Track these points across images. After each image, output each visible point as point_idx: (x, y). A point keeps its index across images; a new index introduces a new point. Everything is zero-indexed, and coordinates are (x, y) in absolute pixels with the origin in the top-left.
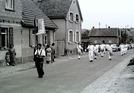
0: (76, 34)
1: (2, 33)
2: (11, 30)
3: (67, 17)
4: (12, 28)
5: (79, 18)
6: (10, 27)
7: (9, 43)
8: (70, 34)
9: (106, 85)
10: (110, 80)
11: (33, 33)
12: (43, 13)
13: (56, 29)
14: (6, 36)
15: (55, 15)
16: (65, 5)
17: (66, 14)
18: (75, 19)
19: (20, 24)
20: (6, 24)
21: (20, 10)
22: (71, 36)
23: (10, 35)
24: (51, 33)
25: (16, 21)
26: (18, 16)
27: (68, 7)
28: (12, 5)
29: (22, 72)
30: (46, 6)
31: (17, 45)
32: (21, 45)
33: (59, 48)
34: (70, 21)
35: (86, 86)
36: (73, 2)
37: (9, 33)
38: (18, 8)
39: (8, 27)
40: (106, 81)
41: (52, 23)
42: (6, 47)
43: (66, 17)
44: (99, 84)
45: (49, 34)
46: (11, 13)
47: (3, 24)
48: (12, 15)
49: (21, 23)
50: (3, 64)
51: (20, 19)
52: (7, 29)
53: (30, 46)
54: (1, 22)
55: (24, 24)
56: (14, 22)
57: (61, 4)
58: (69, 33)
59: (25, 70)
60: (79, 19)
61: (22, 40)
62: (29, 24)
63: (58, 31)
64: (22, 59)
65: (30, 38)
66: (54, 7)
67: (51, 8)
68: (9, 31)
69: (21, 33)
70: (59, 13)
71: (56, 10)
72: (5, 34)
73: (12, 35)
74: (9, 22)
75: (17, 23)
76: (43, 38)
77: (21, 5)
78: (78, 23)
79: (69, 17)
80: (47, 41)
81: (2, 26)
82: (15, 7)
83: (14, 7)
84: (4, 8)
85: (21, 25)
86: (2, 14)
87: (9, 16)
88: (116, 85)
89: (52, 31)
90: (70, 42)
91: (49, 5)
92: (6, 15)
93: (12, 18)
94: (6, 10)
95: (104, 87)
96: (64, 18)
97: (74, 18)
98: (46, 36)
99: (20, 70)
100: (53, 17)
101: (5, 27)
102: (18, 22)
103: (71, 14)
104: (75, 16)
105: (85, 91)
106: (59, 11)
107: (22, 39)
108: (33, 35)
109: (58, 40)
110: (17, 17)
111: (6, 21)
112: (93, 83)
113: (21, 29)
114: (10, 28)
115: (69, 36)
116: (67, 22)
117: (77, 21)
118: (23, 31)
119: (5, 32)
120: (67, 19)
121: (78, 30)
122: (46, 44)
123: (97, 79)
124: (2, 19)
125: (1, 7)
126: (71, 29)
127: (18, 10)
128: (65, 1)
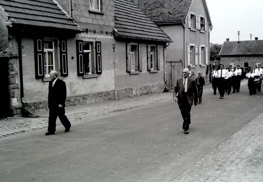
0: (200, 51)
1: (85, 51)
2: (99, 45)
3: (186, 22)
4: (100, 43)
5: (206, 22)
6: (97, 40)
7: (95, 68)
8: (191, 51)
11: (132, 51)
12: (146, 16)
13: (168, 42)
14: (90, 55)
15: (165, 19)
16: (182, 1)
17: (184, 16)
18: (200, 24)
19: (111, 35)
20: (91, 36)
21: (111, 12)
22: (193, 54)
23: (97, 54)
24: (160, 49)
25: (106, 30)
26: (108, 22)
27: (187, 5)
28: (98, 4)
29: (120, 112)
30: (149, 5)
31: (108, 69)
32: (114, 70)
33: (174, 75)
34: (190, 28)
35: (233, 133)
37: (95, 50)
38: (107, 9)
39: (94, 41)
41: (161, 32)
42: (90, 73)
43: (184, 22)
44: (253, 130)
45: (157, 51)
46: (98, 17)
47: (86, 35)
48: (98, 20)
49: (114, 33)
50: (88, 101)
51: (112, 27)
52: (92, 43)
53: (127, 72)
54: (84, 32)
55: (117, 36)
56: (102, 32)
58: (189, 49)
59: (124, 110)
60: (206, 26)
61: (116, 61)
62: (126, 34)
63: (170, 47)
64: (116, 93)
65: (127, 58)
66: (162, 5)
67: (158, 8)
69: (113, 50)
70: (171, 16)
71: (166, 11)
72: (88, 53)
73: (100, 53)
74: (95, 32)
75: (107, 33)
76: (148, 58)
77: (113, 4)
78: (204, 32)
79: (189, 23)
80: (153, 63)
81: (84, 40)
82: (104, 7)
83: (101, 7)
84: (88, 10)
85: (112, 37)
86: (85, 19)
87: (95, 22)
89: (162, 47)
90: (191, 65)
91: (154, 3)
92: (90, 21)
93: (100, 25)
94: (90, 12)
96: (181, 24)
97: (197, 23)
98: (152, 55)
99: (115, 110)
100: (162, 22)
101: (89, 41)
102: (109, 32)
103: (192, 16)
104: (199, 19)
105: (233, 139)
106: (171, 12)
107: (114, 60)
108: (131, 54)
109: (171, 62)
110: (107, 24)
111: (91, 31)
113: (113, 43)
114: (96, 42)
115: (189, 55)
116: (187, 30)
117: (202, 28)
118: (116, 47)
119: (89, 50)
120: (185, 26)
121: (204, 44)
122: (152, 69)
123: (248, 123)
124: (85, 27)
125: (83, 8)
126: (192, 43)
127: (108, 12)
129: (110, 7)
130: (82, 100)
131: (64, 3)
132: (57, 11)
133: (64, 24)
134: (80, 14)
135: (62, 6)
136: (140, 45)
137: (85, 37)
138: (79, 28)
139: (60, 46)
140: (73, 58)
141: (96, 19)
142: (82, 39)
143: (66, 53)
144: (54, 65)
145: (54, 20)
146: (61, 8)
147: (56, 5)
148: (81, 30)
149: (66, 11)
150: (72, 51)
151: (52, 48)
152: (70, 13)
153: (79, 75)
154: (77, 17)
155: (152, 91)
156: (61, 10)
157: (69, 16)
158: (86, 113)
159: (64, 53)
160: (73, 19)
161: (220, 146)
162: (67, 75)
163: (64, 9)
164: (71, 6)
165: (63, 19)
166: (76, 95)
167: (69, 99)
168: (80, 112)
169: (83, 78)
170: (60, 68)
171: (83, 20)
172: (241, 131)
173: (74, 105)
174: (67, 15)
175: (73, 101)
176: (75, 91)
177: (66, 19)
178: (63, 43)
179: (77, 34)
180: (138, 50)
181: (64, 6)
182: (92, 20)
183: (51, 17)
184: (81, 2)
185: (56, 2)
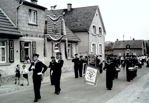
0: (99, 47)
1: (25, 47)
2: (34, 44)
4: (35, 42)
5: (102, 30)
6: (34, 41)
7: (32, 57)
8: (93, 47)
9: (128, 99)
10: (133, 94)
12: (66, 26)
13: (79, 42)
14: (29, 50)
15: (78, 28)
16: (88, 18)
17: (89, 27)
18: (98, 31)
19: (43, 38)
20: (29, 38)
21: (43, 24)
23: (33, 49)
24: (74, 45)
25: (39, 35)
26: (40, 30)
27: (91, 20)
28: (35, 19)
30: (69, 20)
34: (93, 34)
36: (96, 14)
37: (32, 46)
38: (40, 22)
39: (31, 41)
40: (128, 95)
41: (74, 36)
43: (89, 30)
44: (120, 98)
45: (72, 47)
46: (34, 27)
48: (34, 29)
49: (44, 36)
51: (43, 33)
54: (25, 36)
56: (37, 36)
57: (84, 17)
58: (92, 45)
60: (102, 32)
63: (80, 44)
65: (53, 51)
66: (76, 20)
67: (74, 22)
68: (32, 45)
69: (43, 46)
70: (81, 27)
71: (78, 24)
72: (28, 48)
73: (35, 49)
74: (32, 36)
75: (40, 37)
78: (101, 36)
79: (91, 30)
80: (69, 54)
81: (25, 41)
82: (38, 21)
83: (36, 21)
84: (28, 23)
86: (26, 28)
87: (32, 30)
88: (139, 99)
91: (72, 19)
92: (29, 29)
93: (35, 32)
94: (29, 24)
95: (126, 101)
96: (87, 31)
97: (96, 31)
98: (69, 49)
100: (76, 30)
101: (29, 41)
102: (41, 36)
103: (94, 26)
104: (98, 28)
106: (82, 24)
109: (81, 53)
111: (30, 36)
112: (114, 97)
115: (92, 49)
116: (90, 35)
117: (100, 34)
119: (28, 46)
120: (89, 32)
121: (101, 42)
122: (69, 57)
124: (25, 33)
125: (24, 22)
126: (94, 42)
127: (41, 24)
128: (88, 14)
129: (42, 22)
131: (13, 19)
132: (8, 24)
133: (12, 31)
134: (22, 25)
135: (12, 21)
136: (61, 44)
137: (25, 39)
138: (21, 34)
139: (9, 44)
140: (17, 51)
141: (33, 28)
142: (24, 40)
143: (13, 48)
144: (5, 56)
145: (5, 29)
146: (11, 22)
147: (8, 20)
149: (14, 23)
150: (17, 47)
151: (4, 46)
152: (17, 25)
153: (21, 61)
154: (21, 27)
155: (69, 71)
156: (11, 23)
157: (15, 27)
159: (12, 48)
160: (18, 29)
162: (13, 62)
163: (13, 22)
164: (17, 21)
165: (12, 28)
169: (24, 63)
170: (9, 58)
171: (24, 29)
172: (113, 98)
177: (14, 28)
178: (11, 43)
179: (21, 38)
180: (60, 47)
181: (13, 20)
182: (30, 29)
183: (4, 27)
184: (23, 18)
185: (8, 18)
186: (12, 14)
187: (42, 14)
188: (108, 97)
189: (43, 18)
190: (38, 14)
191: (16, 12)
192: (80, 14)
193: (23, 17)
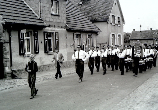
0: (118, 37)
1: (49, 38)
3: (109, 20)
4: (58, 33)
5: (121, 20)
7: (55, 48)
12: (85, 17)
13: (99, 32)
14: (52, 40)
15: (97, 18)
16: (106, 7)
17: (108, 16)
18: (117, 21)
19: (65, 28)
20: (52, 29)
21: (64, 15)
22: (114, 39)
23: (56, 40)
25: (61, 25)
26: (62, 21)
27: (110, 10)
28: (56, 10)
29: (71, 75)
30: (87, 10)
31: (63, 49)
32: (66, 49)
34: (112, 24)
35: (138, 87)
36: (114, 3)
37: (55, 37)
38: (62, 12)
41: (95, 26)
42: (52, 51)
44: (150, 84)
45: (92, 38)
46: (57, 17)
47: (49, 29)
48: (57, 19)
49: (66, 27)
50: (51, 68)
51: (65, 23)
52: (53, 33)
54: (48, 27)
55: (68, 29)
56: (59, 27)
57: (102, 6)
58: (111, 36)
59: (73, 73)
60: (121, 22)
61: (67, 44)
62: (74, 28)
63: (100, 35)
64: (68, 63)
65: (74, 42)
66: (94, 10)
67: (92, 11)
69: (65, 37)
70: (100, 16)
71: (97, 13)
72: (51, 39)
73: (58, 39)
74: (55, 27)
75: (62, 27)
76: (87, 42)
77: (65, 9)
78: (120, 26)
79: (111, 20)
80: (90, 44)
81: (49, 31)
82: (60, 11)
83: (58, 11)
84: (50, 14)
85: (65, 30)
86: (48, 19)
87: (55, 21)
89: (95, 35)
91: (90, 8)
92: (51, 20)
93: (57, 22)
94: (52, 15)
96: (106, 21)
97: (115, 20)
98: (89, 40)
99: (67, 73)
100: (95, 20)
101: (51, 32)
102: (63, 26)
103: (113, 16)
104: (117, 18)
105: (138, 90)
106: (100, 14)
107: (67, 43)
108: (77, 39)
109: (101, 44)
111: (52, 26)
112: (144, 83)
113: (66, 33)
114: (56, 33)
115: (111, 39)
116: (109, 25)
117: (119, 24)
118: (67, 35)
119: (51, 37)
120: (109, 22)
121: (120, 33)
122: (89, 48)
123: (147, 80)
124: (49, 24)
125: (47, 12)
126: (113, 32)
127: (62, 15)
128: (107, 3)
129: (63, 12)
130: (47, 68)
131: (36, 9)
132: (32, 14)
133: (36, 22)
134: (46, 16)
136: (82, 34)
137: (49, 30)
138: (45, 24)
139: (34, 35)
140: (41, 42)
141: (55, 19)
142: (47, 31)
143: (38, 39)
144: (30, 47)
145: (30, 20)
146: (34, 12)
147: (31, 10)
148: (46, 25)
149: (37, 14)
150: (41, 38)
151: (29, 37)
152: (40, 15)
153: (45, 52)
154: (44, 18)
156: (34, 14)
157: (39, 17)
158: (50, 76)
159: (36, 39)
160: (41, 19)
161: (131, 94)
162: (38, 53)
163: (36, 13)
164: (40, 11)
165: (36, 19)
166: (44, 65)
167: (40, 67)
168: (46, 75)
169: (48, 55)
170: (34, 49)
171: (47, 19)
172: (143, 85)
173: (43, 71)
174: (38, 17)
175: (42, 68)
176: (43, 62)
177: (37, 19)
178: (36, 33)
179: (44, 28)
180: (81, 37)
181: (36, 11)
182: (53, 19)
183: (28, 18)
184: (46, 9)
185: (31, 9)
186: (35, 5)
187: (64, 4)
188: (138, 84)
189: (65, 8)
190: (59, 4)
191: (39, 2)
192: (98, 3)
193: (46, 7)
